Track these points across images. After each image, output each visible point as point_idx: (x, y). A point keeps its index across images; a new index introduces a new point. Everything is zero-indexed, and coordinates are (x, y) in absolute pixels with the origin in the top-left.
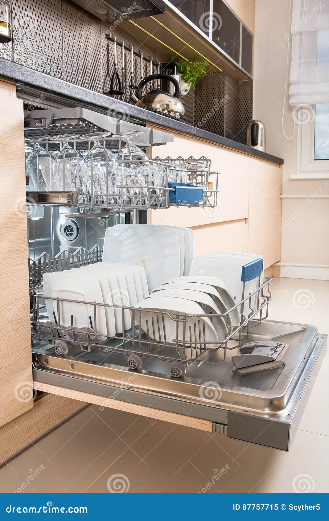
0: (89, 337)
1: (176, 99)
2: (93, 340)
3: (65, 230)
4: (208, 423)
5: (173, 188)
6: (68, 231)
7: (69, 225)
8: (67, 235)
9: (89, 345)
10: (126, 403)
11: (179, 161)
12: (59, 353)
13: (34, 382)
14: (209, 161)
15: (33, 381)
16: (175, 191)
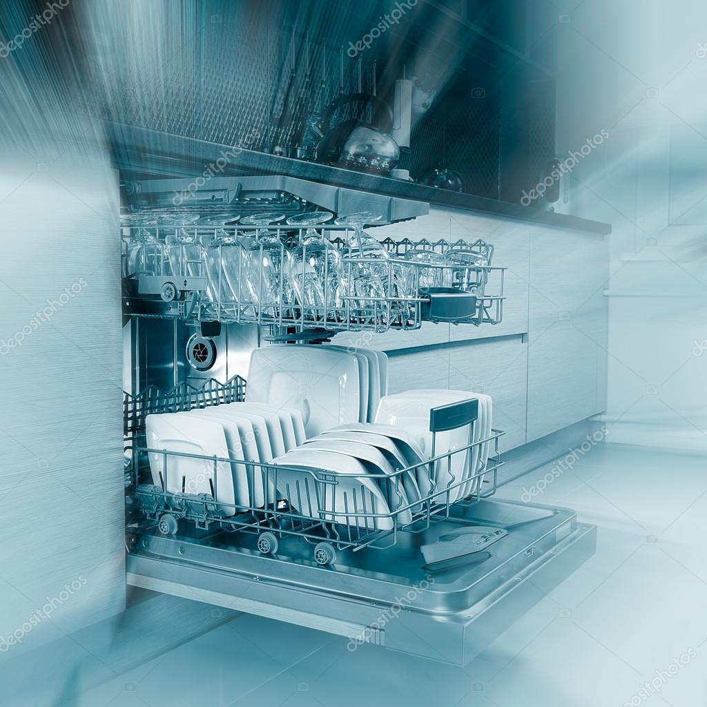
0: (206, 507)
1: (385, 135)
2: (213, 512)
3: (194, 352)
4: (359, 627)
5: (427, 298)
6: (199, 353)
7: (201, 344)
8: (197, 359)
9: (207, 520)
10: (252, 601)
11: (441, 246)
12: (165, 532)
13: (128, 573)
14: (490, 248)
15: (126, 571)
16: (429, 303)
